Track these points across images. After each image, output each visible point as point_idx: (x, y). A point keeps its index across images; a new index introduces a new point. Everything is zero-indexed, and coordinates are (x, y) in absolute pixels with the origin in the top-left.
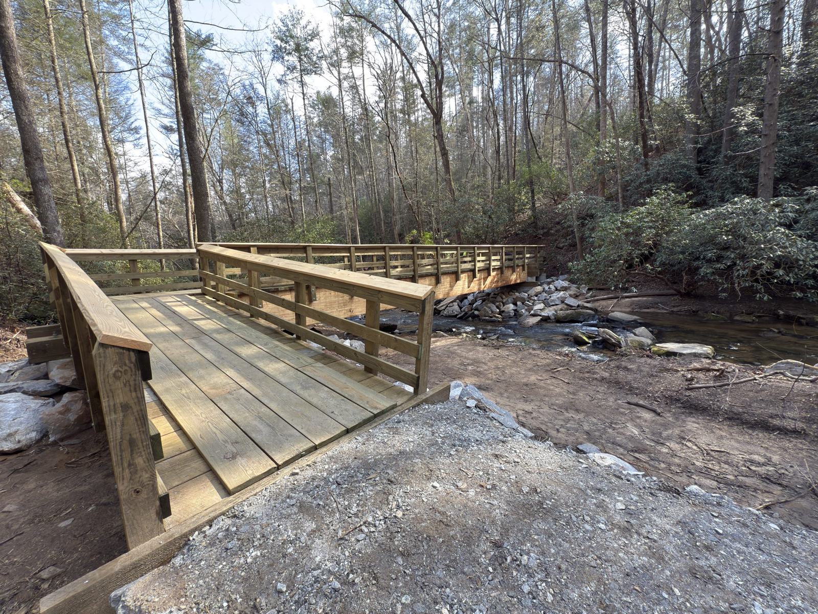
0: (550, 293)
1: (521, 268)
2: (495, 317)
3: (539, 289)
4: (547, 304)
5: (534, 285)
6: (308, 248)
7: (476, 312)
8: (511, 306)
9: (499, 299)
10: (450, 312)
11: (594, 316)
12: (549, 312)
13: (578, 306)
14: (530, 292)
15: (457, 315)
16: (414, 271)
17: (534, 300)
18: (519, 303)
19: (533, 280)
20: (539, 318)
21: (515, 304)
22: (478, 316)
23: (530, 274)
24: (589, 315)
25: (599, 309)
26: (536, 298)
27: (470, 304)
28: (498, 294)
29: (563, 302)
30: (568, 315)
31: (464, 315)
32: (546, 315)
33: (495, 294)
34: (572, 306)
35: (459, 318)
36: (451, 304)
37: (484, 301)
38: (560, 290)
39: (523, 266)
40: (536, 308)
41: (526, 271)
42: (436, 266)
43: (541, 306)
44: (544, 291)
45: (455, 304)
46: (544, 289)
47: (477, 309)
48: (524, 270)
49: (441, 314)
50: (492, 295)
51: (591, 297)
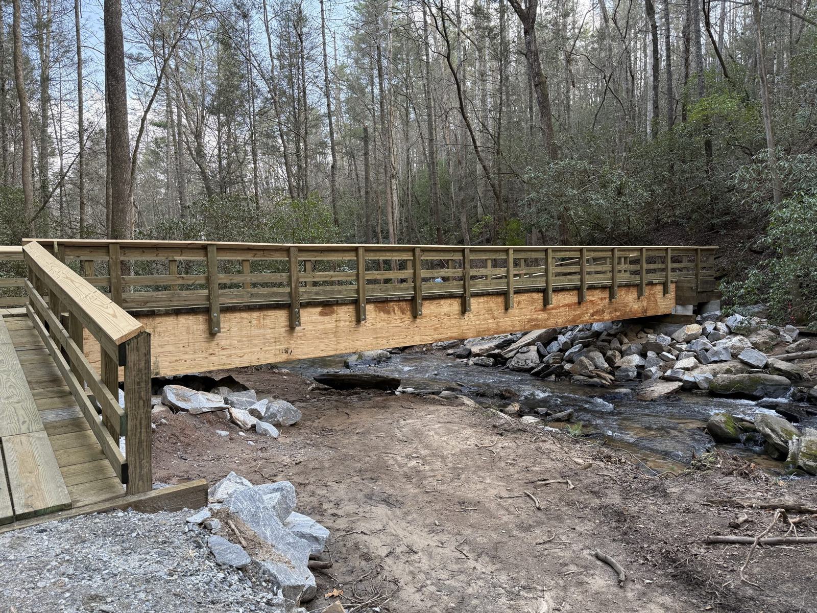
0: (714, 337)
1: (660, 288)
2: (599, 376)
3: (694, 328)
4: (701, 359)
5: (687, 320)
6: (209, 249)
7: (568, 366)
8: (636, 359)
9: (615, 343)
10: (522, 363)
11: (787, 388)
12: (701, 375)
13: (766, 366)
14: (675, 335)
15: (533, 368)
16: (415, 288)
17: (681, 350)
18: (650, 354)
19: (689, 311)
20: (676, 385)
21: (643, 355)
22: (568, 374)
23: (680, 300)
24: (778, 384)
25: (805, 375)
26: (684, 346)
27: (560, 350)
28: (615, 335)
29: (734, 356)
30: (732, 382)
31: (543, 369)
32: (692, 379)
33: (609, 335)
34: (752, 366)
35: (534, 375)
36: (525, 349)
37: (586, 345)
38: (736, 334)
39: (665, 285)
40: (679, 364)
41: (672, 294)
42: (462, 282)
43: (690, 362)
44: (704, 333)
45: (533, 348)
46: (704, 329)
47: (570, 361)
48: (665, 292)
49: (508, 365)
50: (603, 337)
51: (798, 349)
